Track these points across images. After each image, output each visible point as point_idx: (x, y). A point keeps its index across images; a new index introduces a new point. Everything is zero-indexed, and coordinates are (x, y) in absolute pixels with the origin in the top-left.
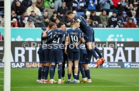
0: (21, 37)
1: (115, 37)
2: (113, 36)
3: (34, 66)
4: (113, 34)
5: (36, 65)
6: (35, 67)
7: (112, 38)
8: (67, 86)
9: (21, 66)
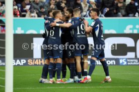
0: (22, 29)
1: (134, 28)
2: (131, 26)
3: (38, 63)
4: (131, 24)
5: (40, 62)
6: (39, 65)
7: (130, 29)
8: (79, 87)
9: (22, 63)
